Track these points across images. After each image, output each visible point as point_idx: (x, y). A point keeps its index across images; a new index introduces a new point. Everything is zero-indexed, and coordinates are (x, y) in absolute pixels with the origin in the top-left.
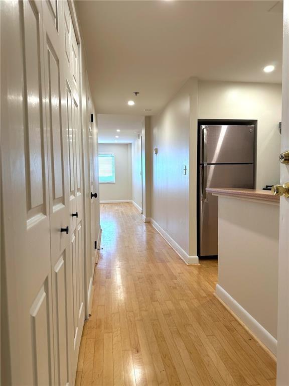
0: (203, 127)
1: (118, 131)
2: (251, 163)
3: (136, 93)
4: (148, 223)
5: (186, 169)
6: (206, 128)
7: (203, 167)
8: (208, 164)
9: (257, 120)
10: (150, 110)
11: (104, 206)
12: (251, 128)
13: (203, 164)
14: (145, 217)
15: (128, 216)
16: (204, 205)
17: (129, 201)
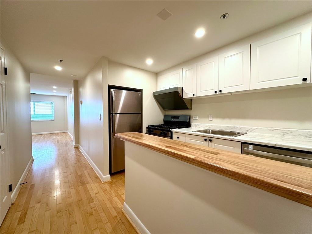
0: (112, 90)
1: (55, 87)
2: (140, 113)
3: (61, 61)
4: (77, 148)
5: (101, 117)
6: (113, 91)
7: (112, 115)
8: (116, 113)
9: (142, 90)
10: (76, 76)
11: (44, 137)
12: (140, 93)
13: (112, 114)
14: (74, 144)
15: (62, 143)
16: (114, 140)
17: (65, 131)
